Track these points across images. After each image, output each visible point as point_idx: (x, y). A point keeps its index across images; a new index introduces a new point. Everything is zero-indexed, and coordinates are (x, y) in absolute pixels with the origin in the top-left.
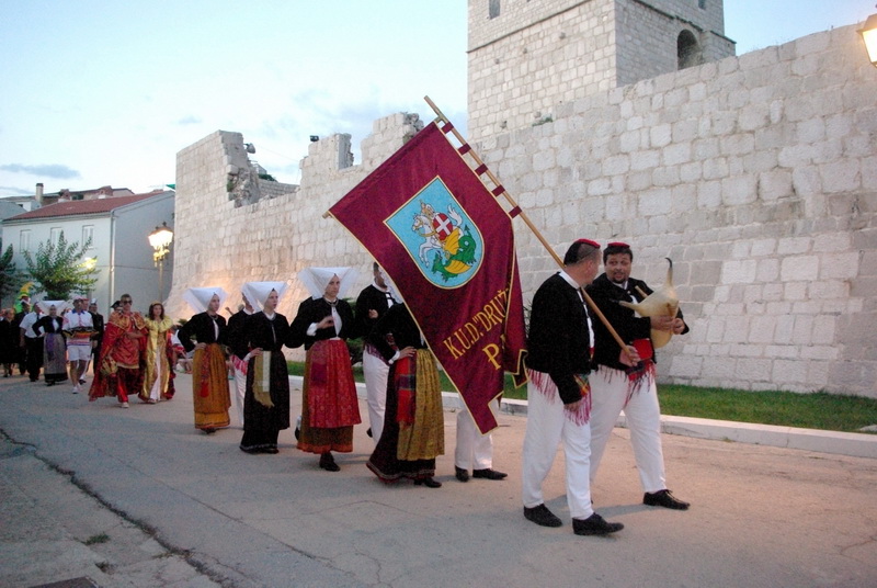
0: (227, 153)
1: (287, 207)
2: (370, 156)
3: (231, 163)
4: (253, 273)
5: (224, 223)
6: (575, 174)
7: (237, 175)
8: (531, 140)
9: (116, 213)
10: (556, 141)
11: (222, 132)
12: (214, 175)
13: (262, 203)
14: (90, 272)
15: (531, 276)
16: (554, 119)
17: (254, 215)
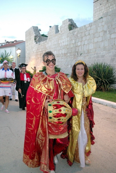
0: (34, 31)
1: (46, 43)
2: (62, 30)
3: (35, 34)
4: (39, 59)
5: (34, 48)
6: (108, 32)
7: (36, 36)
8: (97, 24)
9: (16, 46)
10: (103, 23)
11: (33, 27)
12: (32, 36)
13: (41, 43)
14: (12, 59)
15: (95, 60)
16: (103, 17)
17: (39, 46)
